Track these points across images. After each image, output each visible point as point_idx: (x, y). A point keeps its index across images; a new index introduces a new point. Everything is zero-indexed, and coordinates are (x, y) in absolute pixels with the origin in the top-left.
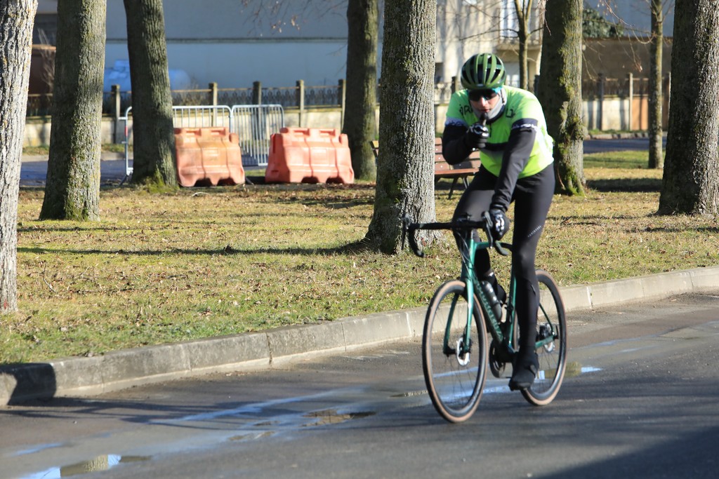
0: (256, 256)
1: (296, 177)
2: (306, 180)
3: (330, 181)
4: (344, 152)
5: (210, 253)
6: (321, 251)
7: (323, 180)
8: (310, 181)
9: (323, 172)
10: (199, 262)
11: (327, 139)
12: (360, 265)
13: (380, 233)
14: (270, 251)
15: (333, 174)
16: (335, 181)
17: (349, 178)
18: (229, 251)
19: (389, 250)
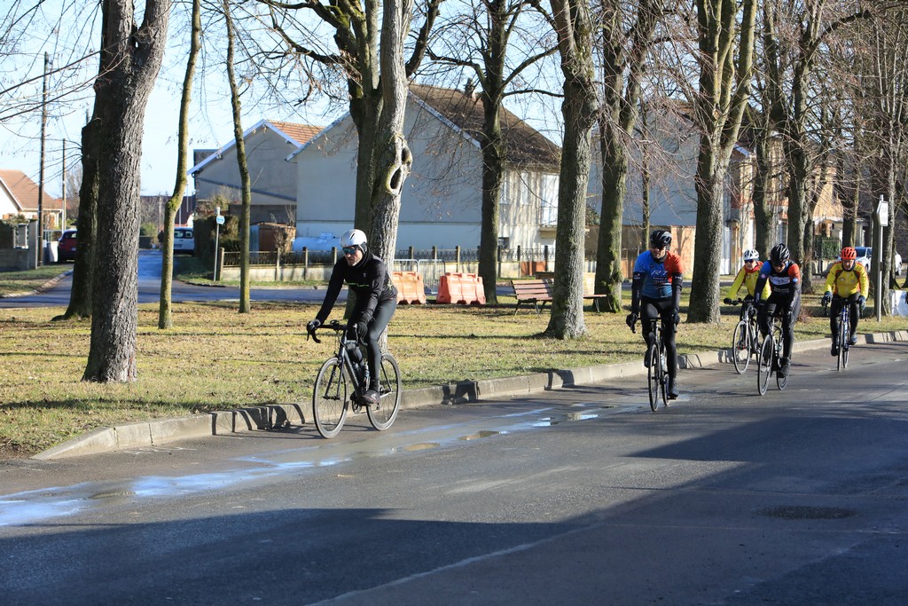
0: (490, 340)
1: (454, 301)
2: (459, 302)
3: (472, 302)
4: (480, 287)
5: (464, 337)
6: (523, 338)
7: (468, 302)
8: (462, 303)
9: (469, 299)
10: (460, 343)
11: (471, 279)
12: (546, 345)
13: (554, 328)
14: (495, 337)
15: (474, 299)
16: (475, 303)
17: (483, 302)
18: (473, 336)
19: (560, 337)
